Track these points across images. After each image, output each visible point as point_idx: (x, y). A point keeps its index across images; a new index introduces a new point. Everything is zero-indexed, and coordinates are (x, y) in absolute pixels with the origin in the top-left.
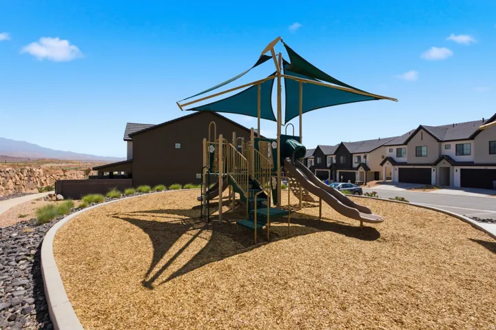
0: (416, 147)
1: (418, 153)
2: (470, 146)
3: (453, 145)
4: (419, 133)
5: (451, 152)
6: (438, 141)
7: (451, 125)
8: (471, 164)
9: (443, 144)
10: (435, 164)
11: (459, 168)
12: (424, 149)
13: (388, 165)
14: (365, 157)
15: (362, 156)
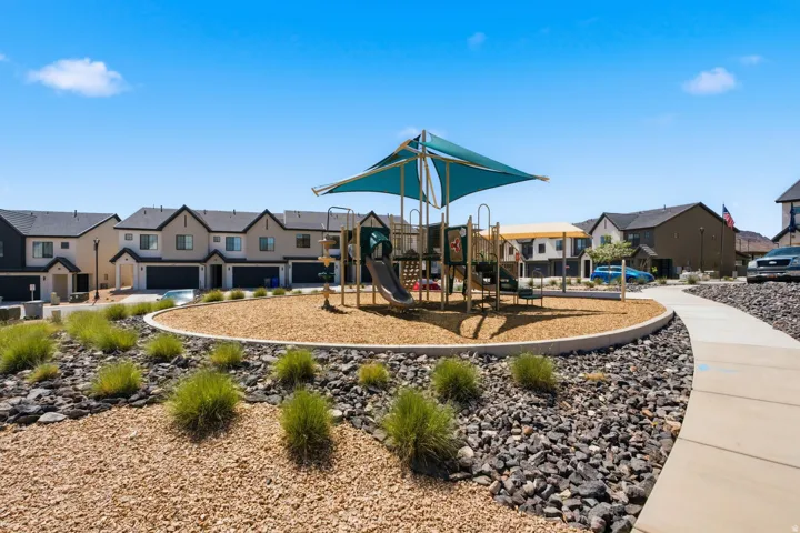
0: (177, 236)
1: (180, 242)
2: (240, 241)
3: (223, 237)
4: (182, 216)
5: (221, 245)
6: (209, 231)
7: (230, 213)
8: (243, 261)
9: (213, 235)
10: (204, 261)
11: (231, 266)
12: (188, 239)
13: (126, 260)
14: (65, 246)
15: (57, 243)
